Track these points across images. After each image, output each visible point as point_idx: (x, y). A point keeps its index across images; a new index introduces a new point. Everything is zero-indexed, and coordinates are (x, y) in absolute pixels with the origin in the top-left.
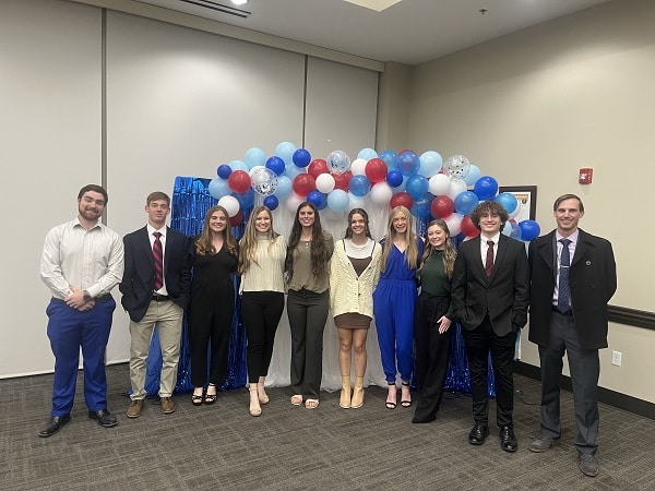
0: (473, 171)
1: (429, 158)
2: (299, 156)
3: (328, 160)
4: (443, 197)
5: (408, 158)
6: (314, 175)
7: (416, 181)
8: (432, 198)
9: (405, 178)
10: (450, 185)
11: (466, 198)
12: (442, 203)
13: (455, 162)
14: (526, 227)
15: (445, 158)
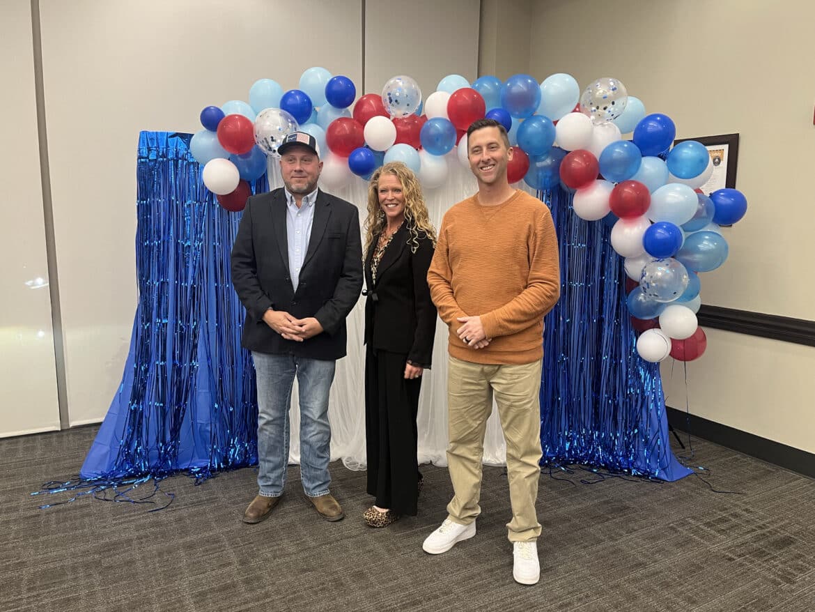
0: (633, 107)
1: (556, 85)
2: (335, 88)
3: (383, 94)
4: (580, 153)
5: (519, 86)
6: (361, 119)
7: (535, 126)
8: (562, 155)
9: (515, 122)
10: (592, 132)
11: (619, 152)
12: (577, 163)
13: (602, 89)
14: (723, 200)
15: (583, 85)
